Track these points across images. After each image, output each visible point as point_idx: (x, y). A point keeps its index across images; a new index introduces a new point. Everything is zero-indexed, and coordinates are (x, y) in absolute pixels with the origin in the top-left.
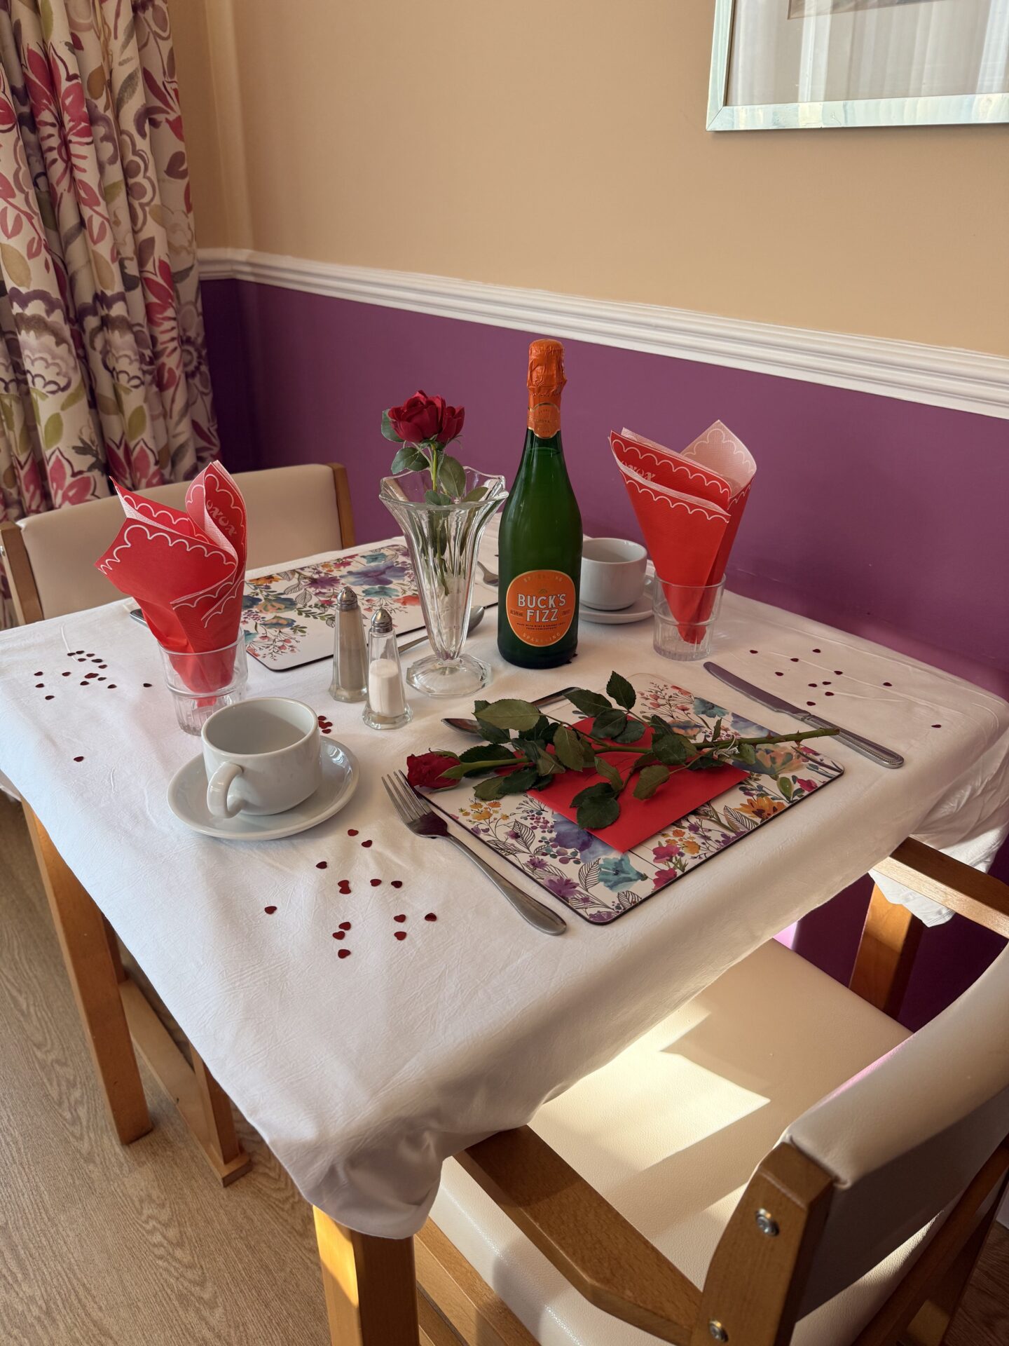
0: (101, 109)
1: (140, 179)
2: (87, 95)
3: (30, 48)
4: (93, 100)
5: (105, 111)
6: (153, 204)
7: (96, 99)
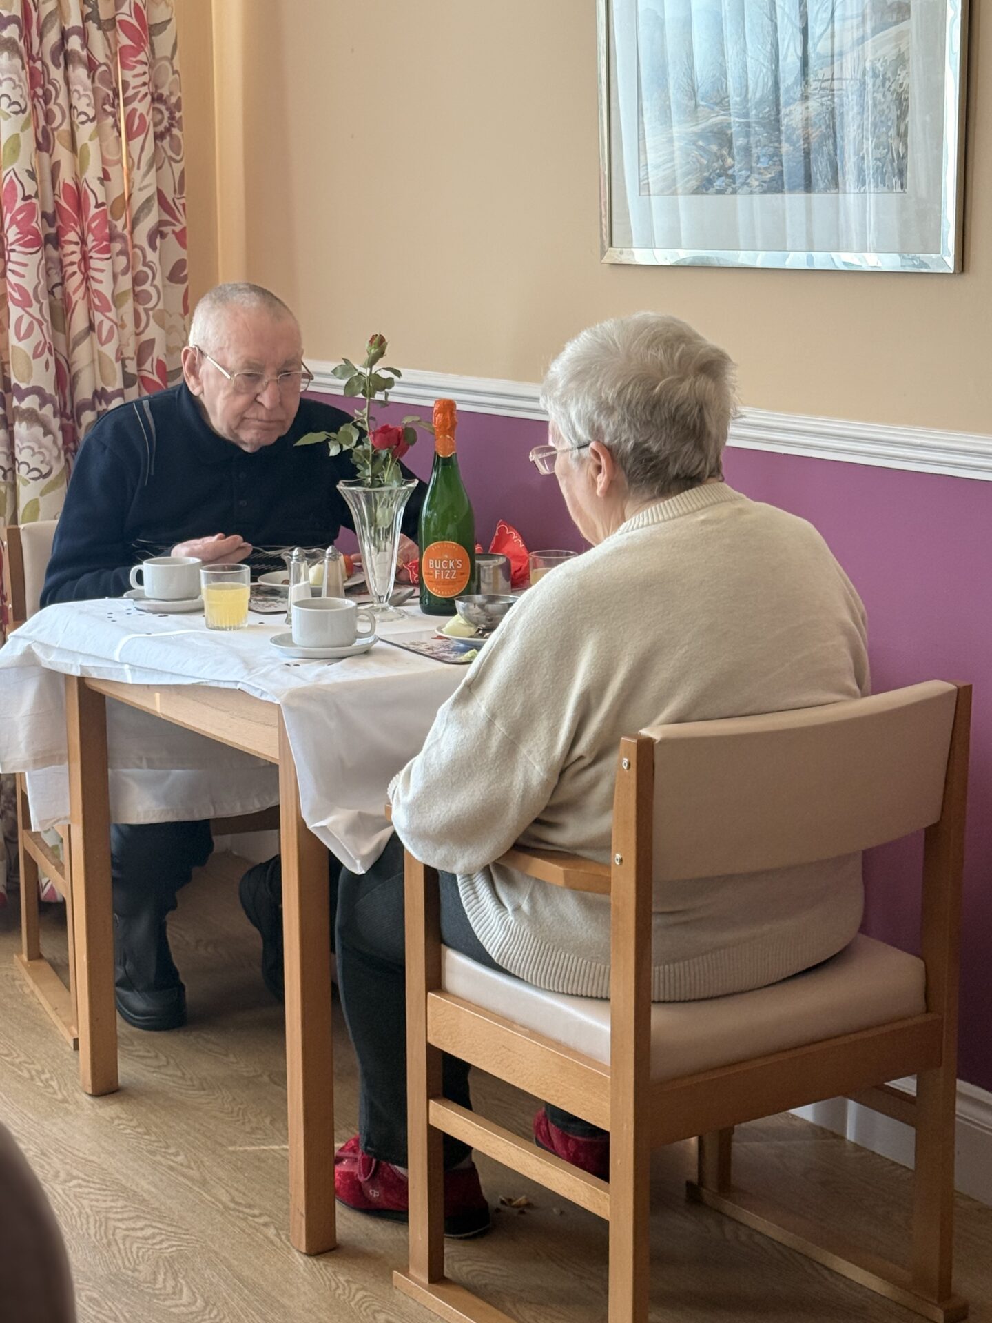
0: (120, 229)
1: (147, 287)
2: (110, 218)
3: (66, 182)
4: (114, 222)
5: (123, 230)
6: (157, 308)
7: (117, 220)
